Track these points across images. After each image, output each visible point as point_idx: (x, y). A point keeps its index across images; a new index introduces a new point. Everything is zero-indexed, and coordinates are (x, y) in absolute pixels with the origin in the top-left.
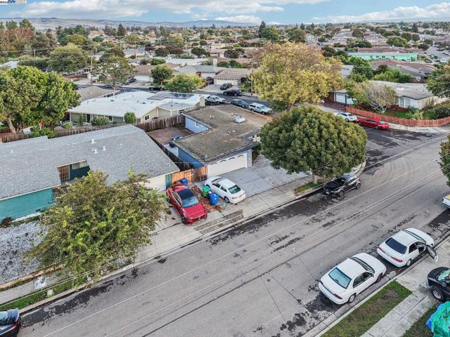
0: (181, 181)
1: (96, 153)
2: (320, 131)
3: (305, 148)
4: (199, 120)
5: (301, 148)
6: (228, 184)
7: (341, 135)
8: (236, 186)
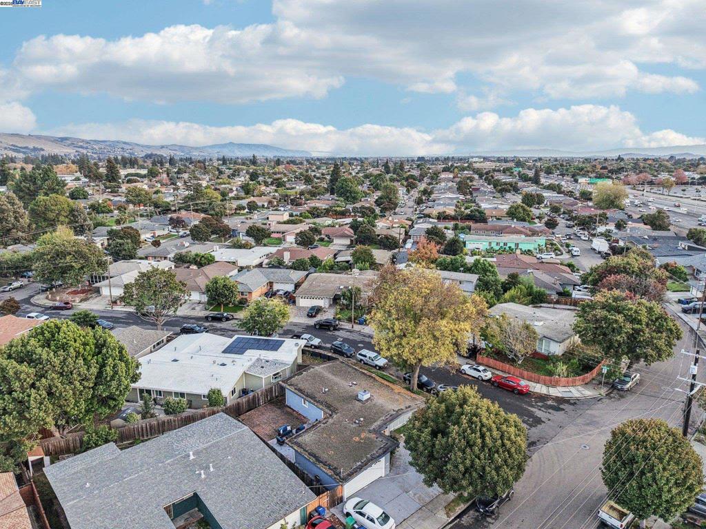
0: (316, 510)
1: (203, 476)
2: (483, 436)
3: (468, 462)
4: (307, 396)
5: (463, 463)
6: (373, 510)
7: (505, 441)
8: (384, 513)
